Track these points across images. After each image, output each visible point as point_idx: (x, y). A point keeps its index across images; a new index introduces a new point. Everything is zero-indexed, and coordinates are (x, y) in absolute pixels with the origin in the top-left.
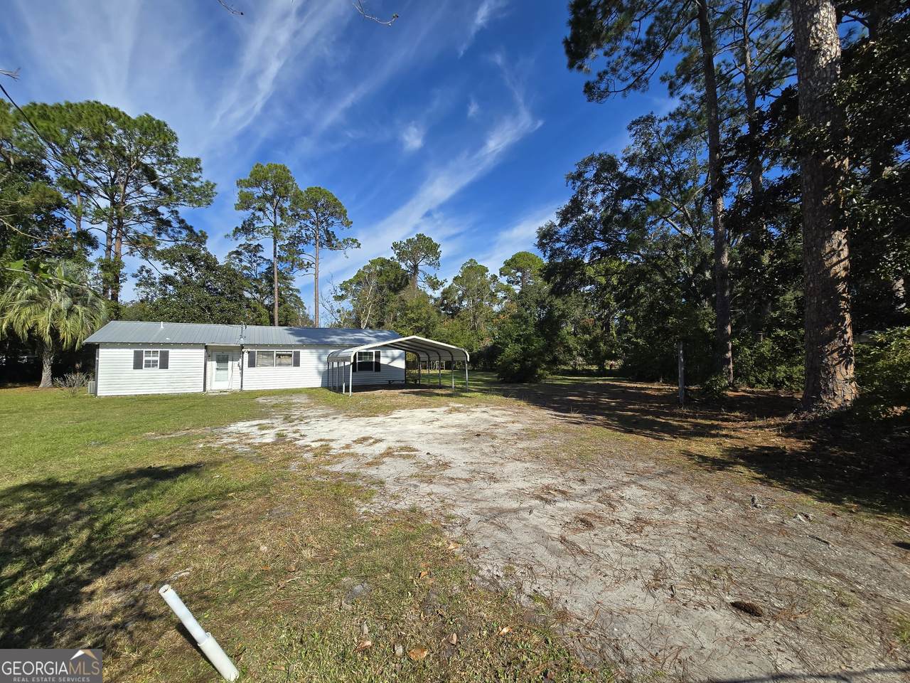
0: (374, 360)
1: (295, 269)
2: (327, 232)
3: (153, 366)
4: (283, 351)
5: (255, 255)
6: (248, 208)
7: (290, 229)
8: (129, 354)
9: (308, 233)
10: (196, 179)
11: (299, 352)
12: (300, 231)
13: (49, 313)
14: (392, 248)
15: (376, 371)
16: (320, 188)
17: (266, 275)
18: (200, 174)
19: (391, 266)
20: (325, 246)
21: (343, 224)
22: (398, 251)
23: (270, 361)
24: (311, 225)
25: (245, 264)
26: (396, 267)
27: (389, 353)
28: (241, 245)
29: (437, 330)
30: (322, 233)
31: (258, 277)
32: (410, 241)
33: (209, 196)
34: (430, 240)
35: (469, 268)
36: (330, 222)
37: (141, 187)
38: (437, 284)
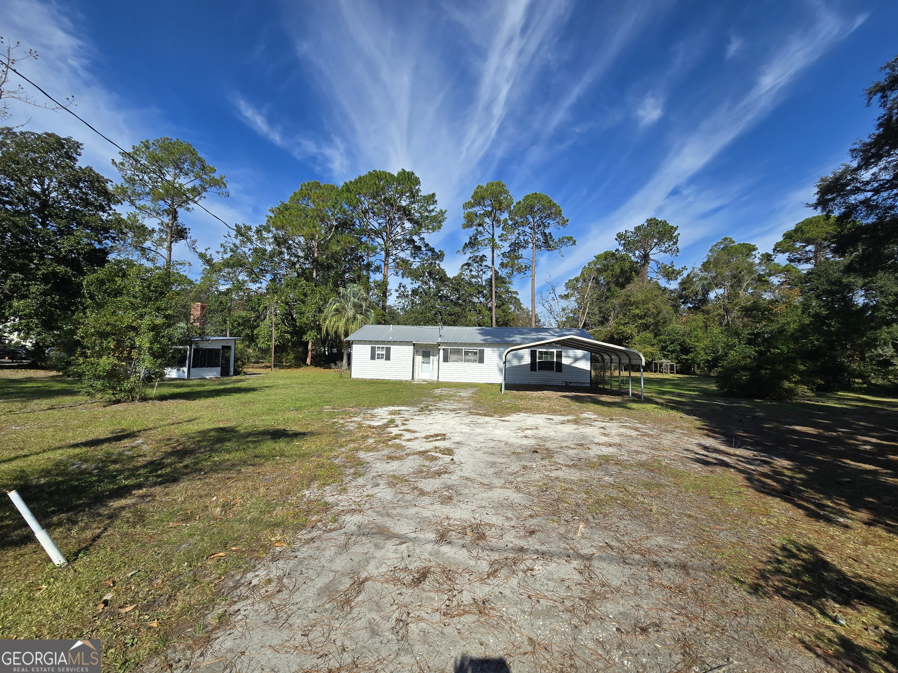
0: (555, 360)
1: (515, 273)
2: (544, 234)
3: (382, 358)
4: (471, 349)
5: (481, 265)
6: (471, 226)
7: (509, 237)
8: (368, 348)
9: (526, 238)
10: (433, 210)
11: (483, 350)
12: (518, 237)
13: (344, 320)
14: (616, 239)
15: (556, 371)
16: (536, 194)
17: (490, 281)
18: (435, 205)
19: (617, 259)
20: (542, 248)
21: (559, 224)
22: (623, 242)
23: (459, 357)
24: (529, 231)
25: (474, 273)
26: (623, 259)
27: (572, 352)
28: (470, 258)
29: (670, 327)
30: (539, 236)
31: (484, 283)
32: (638, 229)
33: (440, 222)
34: (665, 223)
35: (722, 249)
36: (546, 224)
37: (404, 224)
38: (673, 273)
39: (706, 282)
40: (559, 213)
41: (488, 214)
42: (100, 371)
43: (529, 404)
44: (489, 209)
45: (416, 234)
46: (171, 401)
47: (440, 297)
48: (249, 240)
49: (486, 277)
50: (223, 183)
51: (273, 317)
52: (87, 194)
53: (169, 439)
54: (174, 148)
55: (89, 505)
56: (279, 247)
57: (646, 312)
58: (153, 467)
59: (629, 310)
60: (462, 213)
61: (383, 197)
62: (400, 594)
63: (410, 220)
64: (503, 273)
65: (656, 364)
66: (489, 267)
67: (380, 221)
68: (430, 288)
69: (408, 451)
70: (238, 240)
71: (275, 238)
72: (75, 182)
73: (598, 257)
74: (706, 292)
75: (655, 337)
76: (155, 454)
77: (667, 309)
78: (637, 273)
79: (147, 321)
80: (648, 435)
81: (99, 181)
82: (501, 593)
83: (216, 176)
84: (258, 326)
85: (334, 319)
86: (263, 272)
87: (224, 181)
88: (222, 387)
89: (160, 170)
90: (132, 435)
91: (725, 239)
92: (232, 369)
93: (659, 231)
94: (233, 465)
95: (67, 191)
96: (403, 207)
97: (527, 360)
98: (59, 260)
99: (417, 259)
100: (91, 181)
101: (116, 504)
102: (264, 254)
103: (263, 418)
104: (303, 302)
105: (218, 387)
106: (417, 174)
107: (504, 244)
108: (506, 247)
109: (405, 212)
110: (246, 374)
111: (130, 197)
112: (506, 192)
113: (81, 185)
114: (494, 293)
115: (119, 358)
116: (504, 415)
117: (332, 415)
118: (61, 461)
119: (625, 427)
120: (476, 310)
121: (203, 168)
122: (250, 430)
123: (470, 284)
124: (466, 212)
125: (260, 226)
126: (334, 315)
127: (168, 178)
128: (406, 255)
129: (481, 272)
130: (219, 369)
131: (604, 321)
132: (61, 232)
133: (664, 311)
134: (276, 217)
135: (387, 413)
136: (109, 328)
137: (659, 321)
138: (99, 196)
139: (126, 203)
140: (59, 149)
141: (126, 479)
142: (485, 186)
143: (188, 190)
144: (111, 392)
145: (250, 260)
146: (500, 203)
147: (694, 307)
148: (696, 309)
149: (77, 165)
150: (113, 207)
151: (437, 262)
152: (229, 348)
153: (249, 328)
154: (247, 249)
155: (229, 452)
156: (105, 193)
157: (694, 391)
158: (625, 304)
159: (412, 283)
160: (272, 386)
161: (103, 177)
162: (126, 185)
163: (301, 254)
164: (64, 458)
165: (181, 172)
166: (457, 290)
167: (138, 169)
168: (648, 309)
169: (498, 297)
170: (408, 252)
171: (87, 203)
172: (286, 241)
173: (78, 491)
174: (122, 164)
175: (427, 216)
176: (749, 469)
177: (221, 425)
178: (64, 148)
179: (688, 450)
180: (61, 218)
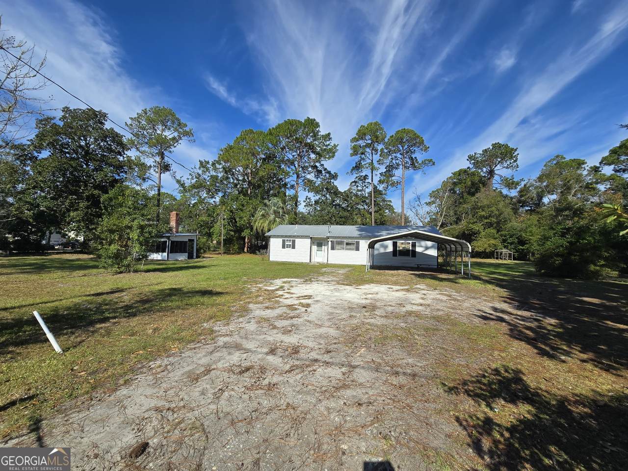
0: (411, 249)
1: (389, 187)
2: (411, 158)
3: (290, 247)
4: (350, 241)
5: (365, 182)
6: (356, 155)
7: (385, 162)
8: (280, 240)
9: (397, 161)
10: (329, 145)
11: (359, 242)
12: (392, 161)
13: (267, 222)
14: (468, 160)
15: (412, 257)
16: (405, 129)
17: (370, 193)
18: (330, 141)
19: (468, 174)
20: (410, 168)
21: (422, 150)
22: (473, 161)
23: (342, 246)
24: (400, 156)
25: (359, 188)
26: (473, 174)
27: (424, 243)
28: (356, 177)
29: (509, 225)
30: (407, 160)
31: (367, 195)
32: (485, 151)
33: (334, 153)
34: (506, 146)
35: (555, 164)
36: (413, 151)
37: (310, 155)
38: (513, 184)
39: (540, 190)
40: (422, 142)
41: (368, 146)
42: (110, 253)
43: (383, 278)
44: (370, 142)
45: (317, 162)
46: (152, 273)
47: (336, 205)
48: (208, 169)
49: (368, 190)
50: (191, 133)
51: (222, 220)
52: (111, 145)
53: (141, 294)
54: (161, 113)
55: (84, 326)
56: (227, 174)
57: (491, 214)
58: (126, 308)
59: (477, 212)
60: (351, 145)
61: (294, 137)
62: (229, 377)
63: (313, 152)
64: (381, 187)
65: (497, 253)
66: (371, 184)
67: (294, 154)
68: (327, 199)
69: (281, 304)
70: (201, 170)
71: (224, 168)
72: (104, 138)
73: (454, 174)
74: (540, 197)
75: (498, 232)
76: (130, 301)
77: (508, 211)
78: (484, 184)
79: (136, 223)
80: (455, 300)
81: (117, 136)
82: (288, 381)
83: (187, 129)
84: (213, 226)
85: (261, 221)
86: (217, 191)
87: (192, 132)
88: (186, 265)
89: (153, 127)
90: (122, 291)
91: (557, 156)
92: (195, 254)
93: (502, 152)
94: (172, 309)
95: (99, 144)
96: (308, 143)
97: (390, 249)
98: (96, 187)
99: (319, 179)
100: (113, 137)
101: (98, 326)
102: (217, 179)
103: (201, 283)
104: (242, 210)
105: (183, 265)
106: (317, 120)
107: (380, 167)
108: (383, 169)
109: (310, 147)
110: (204, 257)
111: (136, 146)
112: (382, 129)
113: (108, 139)
114: (373, 202)
115: (121, 246)
116: (360, 285)
117: (245, 282)
118: (78, 303)
119: (442, 294)
120: (361, 214)
121: (179, 124)
122: (190, 290)
123: (356, 195)
124: (353, 144)
125: (215, 161)
126: (261, 219)
127: (159, 132)
128: (311, 177)
129: (365, 187)
130: (187, 254)
131: (458, 220)
132: (96, 170)
133: (506, 213)
134: (223, 154)
135: (281, 282)
136: (115, 227)
137: (501, 220)
138: (117, 146)
139: (134, 150)
140: (94, 118)
141: (109, 314)
142: (366, 126)
143: (170, 139)
144: (117, 266)
145: (208, 183)
146: (377, 137)
147: (530, 210)
148: (531, 211)
149: (106, 126)
150: (126, 152)
151: (332, 181)
152: (193, 240)
153: (208, 227)
154: (206, 176)
155: (172, 301)
156: (121, 144)
157: (520, 272)
158: (474, 208)
159: (314, 196)
160: (217, 265)
161: (120, 134)
162: (134, 138)
163: (241, 178)
164: (80, 301)
165: (166, 127)
166: (346, 200)
167: (141, 128)
168: (492, 212)
169: (376, 204)
170: (313, 174)
171: (110, 150)
172: (230, 170)
173: (81, 318)
174: (131, 125)
175: (325, 149)
176: (519, 323)
177: (174, 287)
178: (97, 117)
179: (479, 310)
180: (96, 161)
